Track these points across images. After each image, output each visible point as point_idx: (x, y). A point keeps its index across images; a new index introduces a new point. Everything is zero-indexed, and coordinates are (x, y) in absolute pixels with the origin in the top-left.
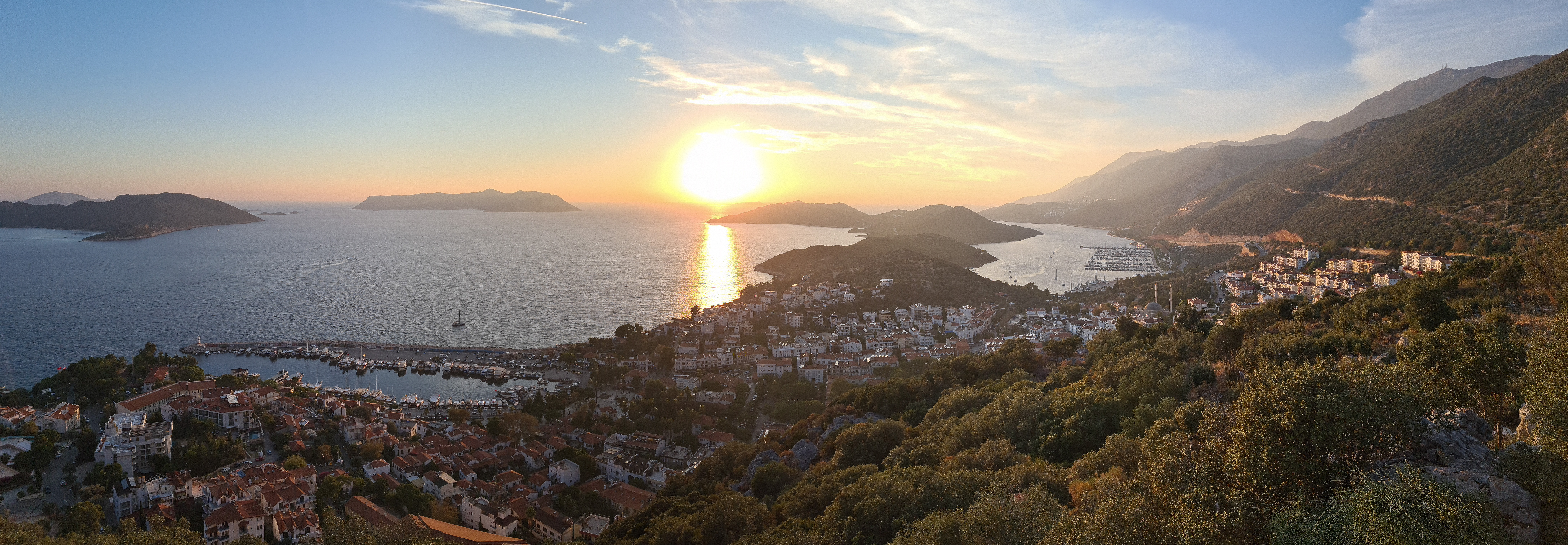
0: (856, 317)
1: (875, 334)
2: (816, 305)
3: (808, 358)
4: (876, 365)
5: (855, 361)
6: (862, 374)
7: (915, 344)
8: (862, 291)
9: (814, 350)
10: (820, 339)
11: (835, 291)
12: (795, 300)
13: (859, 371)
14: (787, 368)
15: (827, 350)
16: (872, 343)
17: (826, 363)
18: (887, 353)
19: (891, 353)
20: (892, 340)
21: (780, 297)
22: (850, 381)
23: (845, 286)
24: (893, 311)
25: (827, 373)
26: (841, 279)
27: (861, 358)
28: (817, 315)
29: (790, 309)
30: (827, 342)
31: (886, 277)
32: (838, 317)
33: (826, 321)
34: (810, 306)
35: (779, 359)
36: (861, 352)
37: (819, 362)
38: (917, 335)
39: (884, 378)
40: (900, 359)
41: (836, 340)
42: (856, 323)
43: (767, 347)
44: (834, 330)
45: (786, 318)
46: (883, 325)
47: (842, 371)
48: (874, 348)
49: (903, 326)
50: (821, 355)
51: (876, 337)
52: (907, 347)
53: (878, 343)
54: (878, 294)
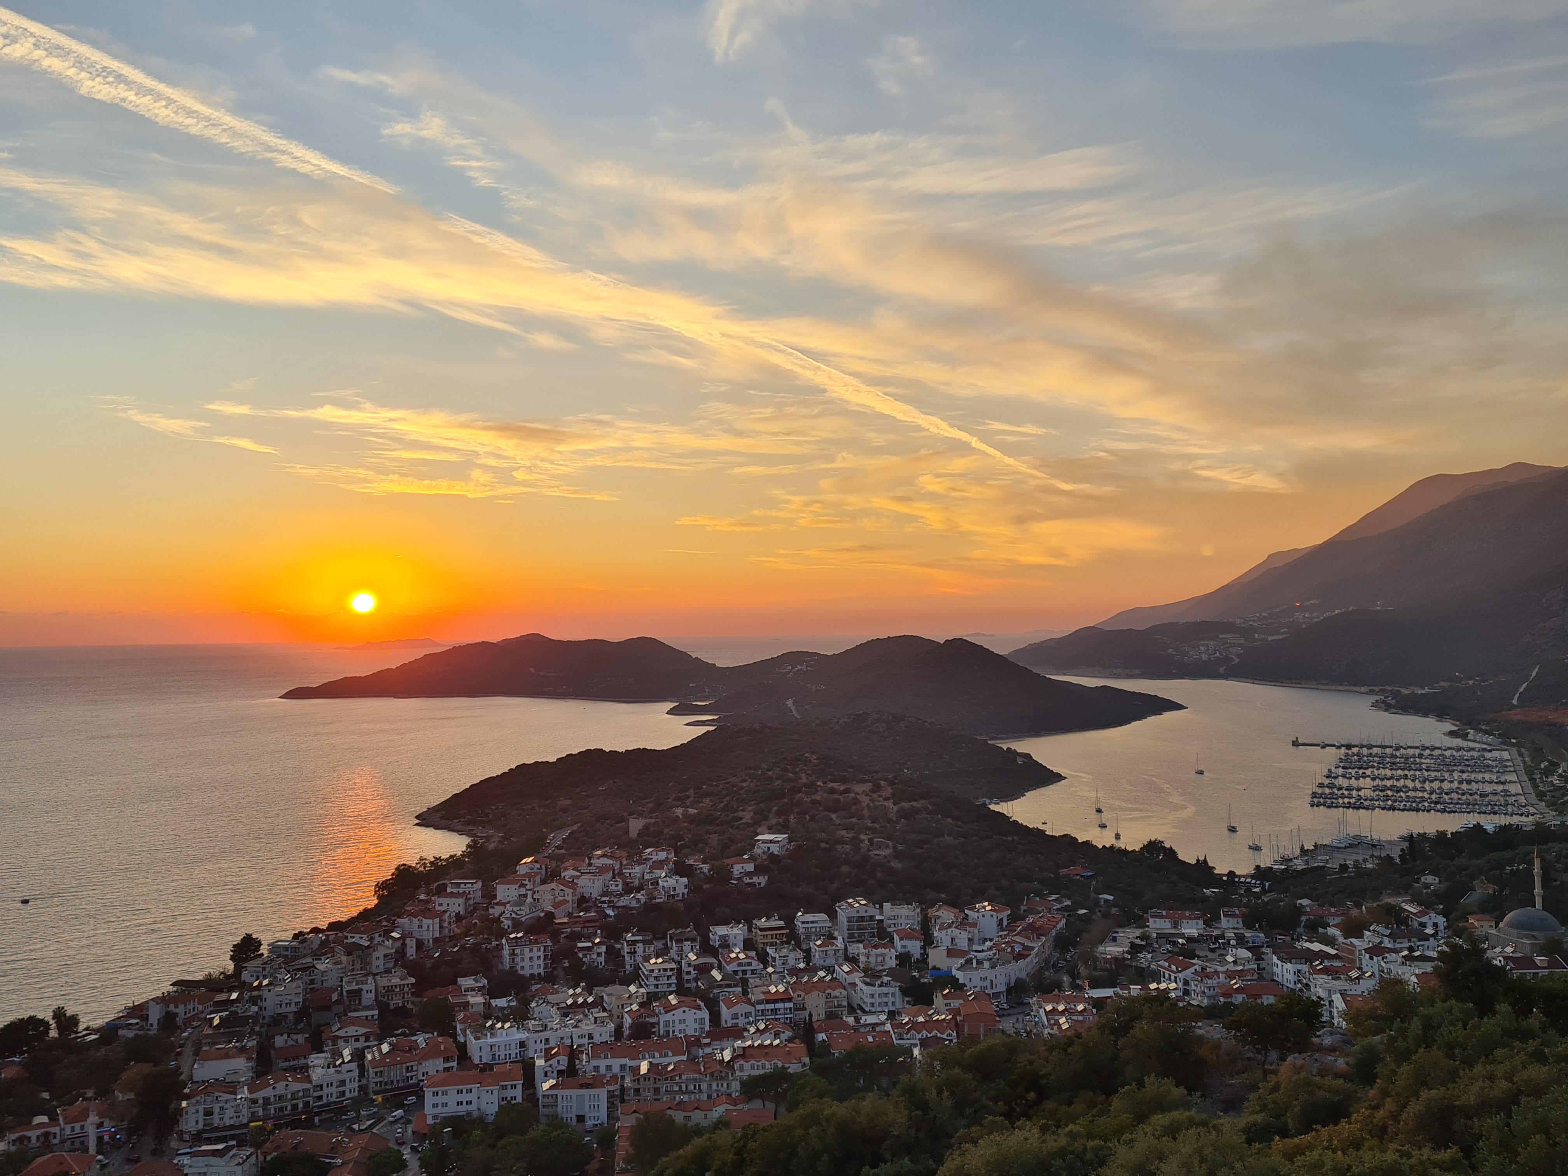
0: (693, 940)
1: (744, 983)
2: (587, 910)
3: (564, 1060)
4: (749, 1069)
5: (693, 1059)
6: (709, 1097)
7: (852, 1010)
8: (706, 868)
9: (582, 1036)
10: (599, 1003)
11: (637, 870)
12: (529, 900)
13: (704, 1086)
14: (509, 1093)
15: (618, 1032)
16: (735, 1010)
17: (616, 1069)
18: (777, 1035)
19: (788, 1034)
20: (790, 1000)
21: (489, 895)
22: (678, 1116)
23: (662, 855)
24: (790, 920)
25: (618, 1099)
26: (651, 838)
27: (708, 1050)
28: (589, 938)
29: (517, 925)
30: (616, 1012)
31: (771, 830)
32: (644, 942)
33: (613, 955)
34: (569, 915)
35: (487, 1068)
36: (709, 1034)
37: (596, 1068)
38: (854, 985)
39: (770, 1105)
40: (812, 1049)
41: (641, 1005)
42: (692, 956)
43: (454, 1036)
44: (635, 977)
45: (506, 952)
46: (763, 958)
47: (657, 1090)
48: (741, 1022)
49: (817, 958)
50: (600, 1049)
51: (745, 993)
52: (832, 1016)
53: (752, 1009)
54: (749, 874)
